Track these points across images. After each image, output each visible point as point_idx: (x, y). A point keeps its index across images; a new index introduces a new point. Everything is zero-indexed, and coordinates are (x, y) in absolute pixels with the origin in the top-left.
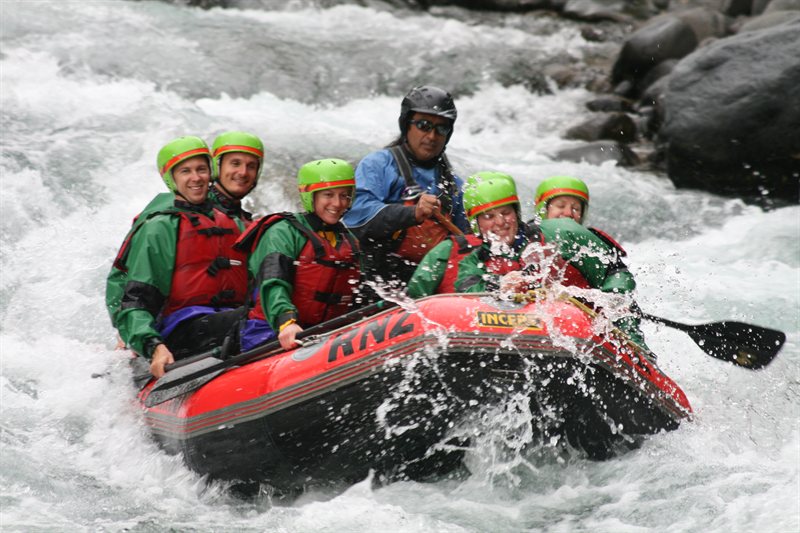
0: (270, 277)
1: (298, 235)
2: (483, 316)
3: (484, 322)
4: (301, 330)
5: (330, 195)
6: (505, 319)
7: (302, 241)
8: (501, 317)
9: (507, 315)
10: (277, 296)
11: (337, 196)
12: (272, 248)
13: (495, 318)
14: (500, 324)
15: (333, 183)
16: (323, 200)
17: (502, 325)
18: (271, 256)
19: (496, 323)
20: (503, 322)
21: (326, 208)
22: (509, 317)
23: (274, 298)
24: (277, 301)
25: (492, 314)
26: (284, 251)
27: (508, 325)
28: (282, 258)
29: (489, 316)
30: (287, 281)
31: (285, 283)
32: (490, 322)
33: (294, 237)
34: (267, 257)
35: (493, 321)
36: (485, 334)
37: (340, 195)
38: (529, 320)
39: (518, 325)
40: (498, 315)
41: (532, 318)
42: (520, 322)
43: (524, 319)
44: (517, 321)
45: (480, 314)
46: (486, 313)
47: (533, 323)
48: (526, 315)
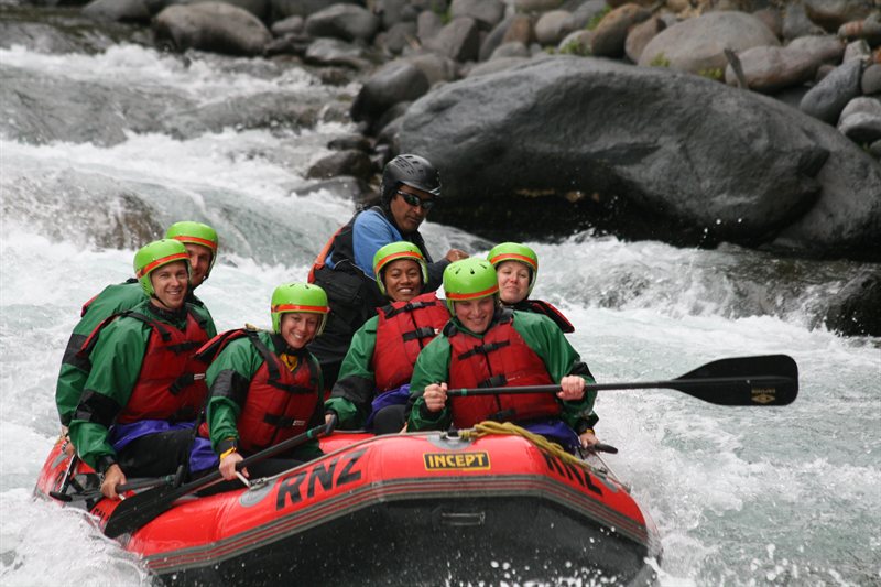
0: (218, 395)
1: (256, 355)
2: (431, 458)
3: (432, 465)
4: (242, 459)
5: (298, 319)
6: (453, 460)
7: (260, 361)
8: (448, 459)
9: (454, 455)
10: (222, 418)
11: (304, 321)
12: (228, 365)
13: (443, 460)
14: (448, 466)
15: (302, 307)
16: (290, 323)
17: (450, 467)
18: (225, 372)
19: (444, 465)
20: (451, 464)
21: (291, 331)
22: (457, 458)
23: (218, 419)
24: (219, 424)
25: (440, 456)
26: (240, 369)
27: (456, 466)
28: (236, 376)
29: (437, 458)
30: (236, 402)
31: (232, 403)
32: (437, 465)
33: (253, 355)
34: (221, 372)
35: (441, 465)
36: (432, 478)
37: (307, 321)
38: (476, 459)
39: (466, 466)
40: (446, 456)
41: (480, 457)
42: (468, 462)
43: (473, 459)
44: (465, 461)
45: (427, 457)
46: (433, 456)
47: (481, 463)
48: (474, 454)
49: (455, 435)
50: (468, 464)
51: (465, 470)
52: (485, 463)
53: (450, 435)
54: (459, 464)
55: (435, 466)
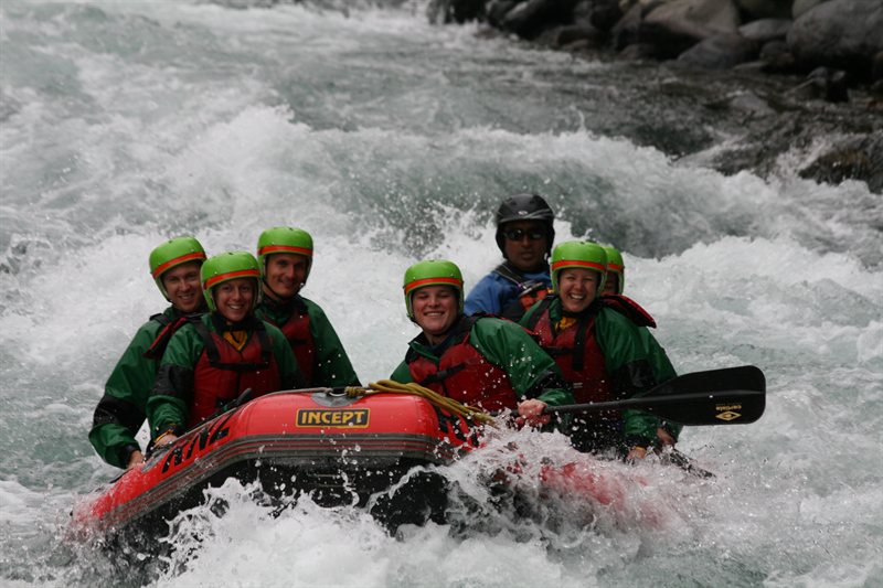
2: (305, 414)
3: (304, 421)
5: (229, 289)
6: (329, 417)
8: (325, 415)
9: (332, 412)
11: (237, 289)
12: (166, 359)
13: (317, 417)
14: (322, 423)
17: (325, 424)
18: (163, 368)
19: (318, 421)
20: (325, 420)
21: (226, 303)
22: (334, 415)
25: (315, 412)
26: (178, 360)
27: (330, 423)
28: (173, 369)
29: (311, 414)
31: (175, 400)
32: (310, 421)
33: (190, 343)
35: (314, 420)
36: (301, 436)
37: (240, 288)
38: (355, 416)
39: (341, 424)
40: (322, 412)
41: (359, 414)
42: (345, 419)
43: (352, 415)
44: (341, 419)
45: (301, 413)
46: (308, 412)
47: (359, 421)
48: (353, 411)
49: (341, 391)
50: (344, 421)
51: (339, 427)
52: (364, 422)
53: (335, 392)
54: (334, 421)
55: (307, 424)
